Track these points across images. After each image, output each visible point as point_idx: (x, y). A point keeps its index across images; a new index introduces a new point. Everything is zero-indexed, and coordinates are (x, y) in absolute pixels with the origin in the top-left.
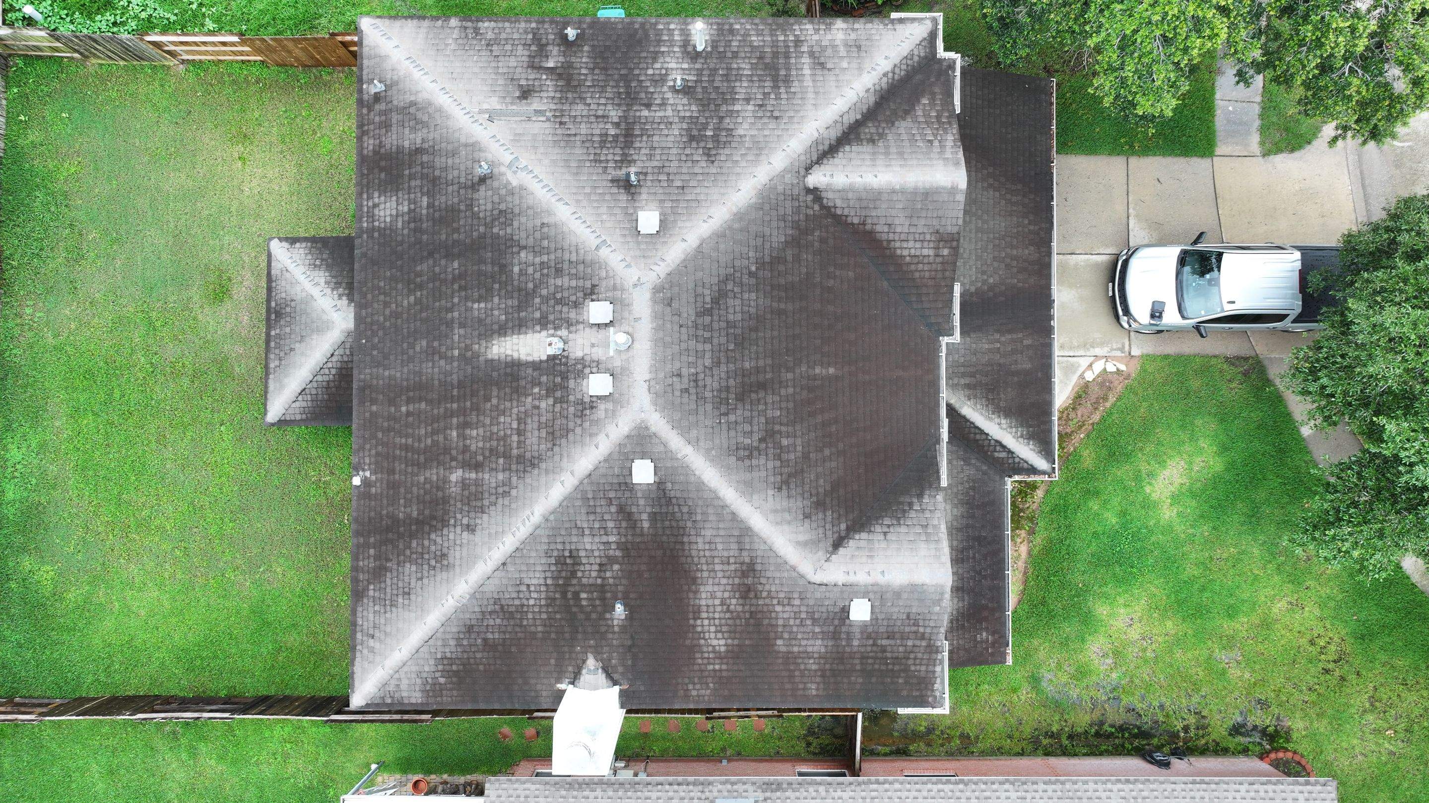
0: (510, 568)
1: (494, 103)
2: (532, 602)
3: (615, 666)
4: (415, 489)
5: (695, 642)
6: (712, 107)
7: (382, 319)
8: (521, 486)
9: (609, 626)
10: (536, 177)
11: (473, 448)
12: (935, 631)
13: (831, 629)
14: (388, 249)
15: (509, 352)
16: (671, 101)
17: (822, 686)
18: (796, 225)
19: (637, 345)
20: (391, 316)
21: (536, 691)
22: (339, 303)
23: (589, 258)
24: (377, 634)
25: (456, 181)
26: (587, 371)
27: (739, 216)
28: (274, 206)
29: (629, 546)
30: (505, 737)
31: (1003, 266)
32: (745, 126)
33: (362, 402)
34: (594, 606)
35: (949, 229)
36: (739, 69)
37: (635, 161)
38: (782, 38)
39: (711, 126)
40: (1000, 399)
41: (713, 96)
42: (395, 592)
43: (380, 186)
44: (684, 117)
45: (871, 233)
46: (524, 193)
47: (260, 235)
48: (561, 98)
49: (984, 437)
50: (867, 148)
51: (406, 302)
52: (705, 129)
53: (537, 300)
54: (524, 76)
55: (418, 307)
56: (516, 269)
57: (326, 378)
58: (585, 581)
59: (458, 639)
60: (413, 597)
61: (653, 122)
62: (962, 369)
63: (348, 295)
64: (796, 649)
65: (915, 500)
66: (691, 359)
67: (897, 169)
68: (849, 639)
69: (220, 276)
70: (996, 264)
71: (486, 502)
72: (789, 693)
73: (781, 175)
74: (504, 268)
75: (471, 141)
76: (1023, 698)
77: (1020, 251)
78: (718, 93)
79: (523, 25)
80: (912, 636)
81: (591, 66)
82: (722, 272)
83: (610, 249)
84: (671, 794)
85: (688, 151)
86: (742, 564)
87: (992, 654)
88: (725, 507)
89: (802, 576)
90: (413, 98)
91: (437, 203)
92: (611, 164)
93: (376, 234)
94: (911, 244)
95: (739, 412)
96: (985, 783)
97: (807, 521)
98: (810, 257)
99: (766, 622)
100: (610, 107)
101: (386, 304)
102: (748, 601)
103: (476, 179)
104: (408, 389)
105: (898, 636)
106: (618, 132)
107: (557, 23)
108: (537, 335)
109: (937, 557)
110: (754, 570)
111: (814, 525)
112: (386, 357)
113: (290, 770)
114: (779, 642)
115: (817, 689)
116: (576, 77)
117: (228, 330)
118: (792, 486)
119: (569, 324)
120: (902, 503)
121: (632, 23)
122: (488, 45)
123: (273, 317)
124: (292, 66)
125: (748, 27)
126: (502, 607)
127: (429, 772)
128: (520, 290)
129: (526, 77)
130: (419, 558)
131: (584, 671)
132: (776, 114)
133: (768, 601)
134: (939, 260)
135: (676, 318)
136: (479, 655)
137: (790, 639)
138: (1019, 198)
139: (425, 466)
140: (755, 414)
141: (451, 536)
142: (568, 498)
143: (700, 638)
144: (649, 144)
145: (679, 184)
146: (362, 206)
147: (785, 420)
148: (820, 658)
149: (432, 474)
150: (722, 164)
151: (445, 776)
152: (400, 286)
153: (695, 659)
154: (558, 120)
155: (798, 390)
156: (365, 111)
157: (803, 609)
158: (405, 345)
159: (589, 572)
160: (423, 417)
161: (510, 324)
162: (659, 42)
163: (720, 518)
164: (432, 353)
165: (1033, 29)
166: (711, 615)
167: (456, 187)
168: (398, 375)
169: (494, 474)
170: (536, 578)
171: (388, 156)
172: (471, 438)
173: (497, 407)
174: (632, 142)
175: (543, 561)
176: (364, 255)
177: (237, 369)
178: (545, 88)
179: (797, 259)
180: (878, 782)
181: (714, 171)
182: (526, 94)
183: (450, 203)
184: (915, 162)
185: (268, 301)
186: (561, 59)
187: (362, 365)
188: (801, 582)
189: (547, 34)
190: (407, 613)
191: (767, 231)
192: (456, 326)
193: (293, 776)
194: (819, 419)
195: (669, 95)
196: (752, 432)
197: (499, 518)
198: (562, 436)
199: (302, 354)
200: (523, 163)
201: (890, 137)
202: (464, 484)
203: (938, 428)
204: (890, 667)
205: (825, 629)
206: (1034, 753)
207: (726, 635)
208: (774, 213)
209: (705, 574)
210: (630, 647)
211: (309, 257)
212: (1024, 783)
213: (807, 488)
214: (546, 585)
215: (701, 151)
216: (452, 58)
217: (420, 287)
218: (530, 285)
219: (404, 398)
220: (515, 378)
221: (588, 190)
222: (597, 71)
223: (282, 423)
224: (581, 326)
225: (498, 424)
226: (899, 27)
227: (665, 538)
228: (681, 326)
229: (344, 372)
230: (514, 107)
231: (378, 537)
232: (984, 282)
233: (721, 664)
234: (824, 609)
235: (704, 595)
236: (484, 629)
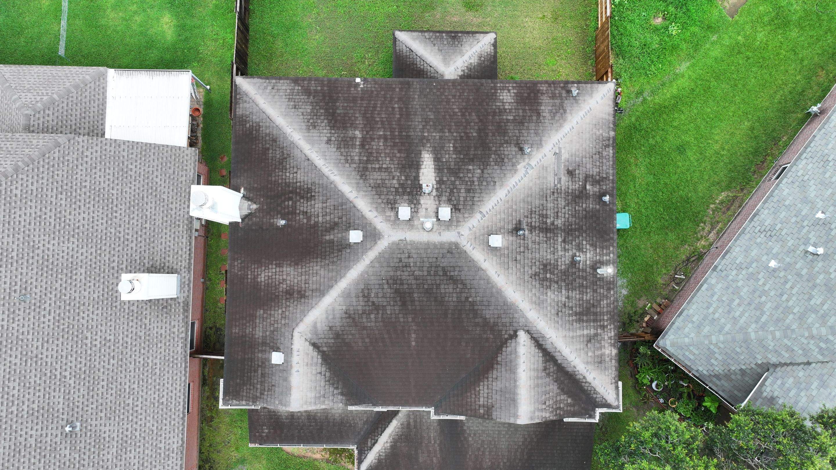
0: (306, 163)
1: (565, 156)
2: (288, 174)
3: (252, 220)
4: (352, 111)
5: (263, 264)
6: (564, 277)
7: (446, 94)
8: (351, 169)
9: (273, 216)
10: (522, 179)
11: (373, 143)
12: (265, 401)
13: (268, 341)
14: (484, 97)
15: (425, 163)
16: (567, 254)
17: (237, 335)
18: (496, 324)
19: (425, 234)
20: (448, 99)
21: (240, 176)
22: (460, 70)
23: (475, 207)
24: (274, 91)
25: (521, 135)
26: (413, 206)
27: (499, 292)
28: (517, 34)
29: (316, 228)
30: (222, 158)
31: (479, 446)
32: (553, 296)
33: (401, 83)
34: (284, 208)
35: (494, 413)
36: (587, 293)
37: (531, 233)
38: (605, 318)
39: (552, 276)
40: (401, 443)
41: (570, 278)
42: (296, 101)
43: (521, 93)
44: (557, 261)
45: (492, 368)
46: (513, 172)
47: (501, 26)
48: (568, 192)
49: (380, 433)
50: (541, 366)
51: (455, 107)
52: (551, 273)
53: (453, 179)
54: (581, 172)
55: (452, 114)
56: (471, 167)
57: (418, 63)
58: (298, 203)
59: (269, 134)
60: (293, 110)
61: (554, 244)
62: (418, 421)
63: (464, 75)
64: (258, 321)
65: (340, 391)
66: (418, 263)
67: (528, 384)
68: (262, 351)
69: (478, 5)
70: (480, 442)
71: (343, 150)
72: (234, 317)
73: (524, 316)
74: (472, 161)
75: (543, 143)
76: (232, 454)
77: (488, 457)
78: (572, 281)
79: (611, 172)
80: (262, 388)
81: (587, 209)
82: (468, 282)
83: (480, 219)
84: (184, 250)
85: (537, 263)
86: (305, 291)
87: (255, 436)
88: (336, 281)
89: (297, 325)
90: (568, 111)
91: (509, 124)
92: (529, 220)
93: (493, 91)
94: (486, 391)
95: (389, 290)
96: (182, 430)
97: (328, 328)
98: (478, 332)
99: (273, 304)
100: (563, 220)
101: (454, 96)
102: (284, 294)
103: (522, 146)
104: (407, 108)
105: (263, 379)
106: (549, 224)
107: (613, 190)
108: (433, 178)
109: (306, 403)
110: (301, 298)
111: (326, 332)
112: (425, 96)
113: (209, 43)
114: (262, 312)
115: (235, 333)
116: (581, 201)
117: (449, 9)
118: (348, 320)
119: (439, 197)
120: (338, 383)
121: (613, 233)
122: (599, 152)
123: (453, 35)
124: (596, 44)
125: (612, 299)
126: (286, 158)
127: (204, 116)
128: (459, 169)
129: (580, 173)
130: (314, 114)
131: (250, 203)
132: (560, 314)
133: (284, 305)
134: (477, 407)
135: (441, 255)
136: (260, 145)
137: (263, 318)
138: (519, 457)
139: (364, 116)
140: (388, 299)
141: (325, 131)
142: (342, 195)
143: (265, 267)
144: (542, 242)
145: (518, 258)
146: (509, 83)
147: (385, 316)
148: (252, 334)
149: (360, 121)
150: (530, 282)
151: (201, 126)
152: (464, 104)
153: (254, 264)
154: (555, 191)
155: (402, 324)
156: (562, 85)
157: (279, 325)
158: (431, 107)
159: (303, 206)
160: (392, 116)
161: (440, 164)
162: (602, 248)
163: (330, 279)
164: (426, 121)
165: (615, 466)
166: (278, 273)
167: (518, 134)
168: (415, 103)
169: (358, 154)
170: (301, 177)
171: (536, 98)
172: (379, 142)
173: (395, 156)
174: (543, 232)
175: (310, 181)
176: (482, 85)
177: (427, 15)
178: (574, 183)
179: (477, 325)
180: (186, 367)
181: (526, 278)
182: (570, 173)
183: (509, 131)
184: (533, 394)
185: (462, 32)
186: (591, 193)
187: (421, 83)
188: (294, 324)
189: (606, 185)
190: (284, 107)
191: (492, 308)
192: (441, 134)
193: (205, 44)
194: (386, 336)
195: (571, 253)
196: (378, 297)
197: (334, 157)
198: (377, 192)
199: (432, 50)
200: (530, 172)
201: (547, 379)
202: (354, 138)
203: (382, 405)
204: (246, 375)
205: (268, 338)
206: (201, 459)
207: (266, 282)
208: (502, 312)
209: (300, 270)
210: (262, 228)
211: (486, 54)
212: (182, 453)
213: (347, 328)
214: (297, 182)
215: (537, 270)
216: (591, 133)
217: (463, 115)
218: (461, 175)
219: (402, 106)
220: (410, 167)
221: (514, 207)
222: (584, 213)
223: (395, 39)
224: (437, 203)
225: (386, 157)
226: (613, 386)
227: (320, 248)
228: (437, 258)
229: (422, 73)
230: (563, 167)
231: (327, 91)
232: (469, 435)
233: (251, 279)
234: (279, 337)
235: (288, 269)
236: (274, 148)
